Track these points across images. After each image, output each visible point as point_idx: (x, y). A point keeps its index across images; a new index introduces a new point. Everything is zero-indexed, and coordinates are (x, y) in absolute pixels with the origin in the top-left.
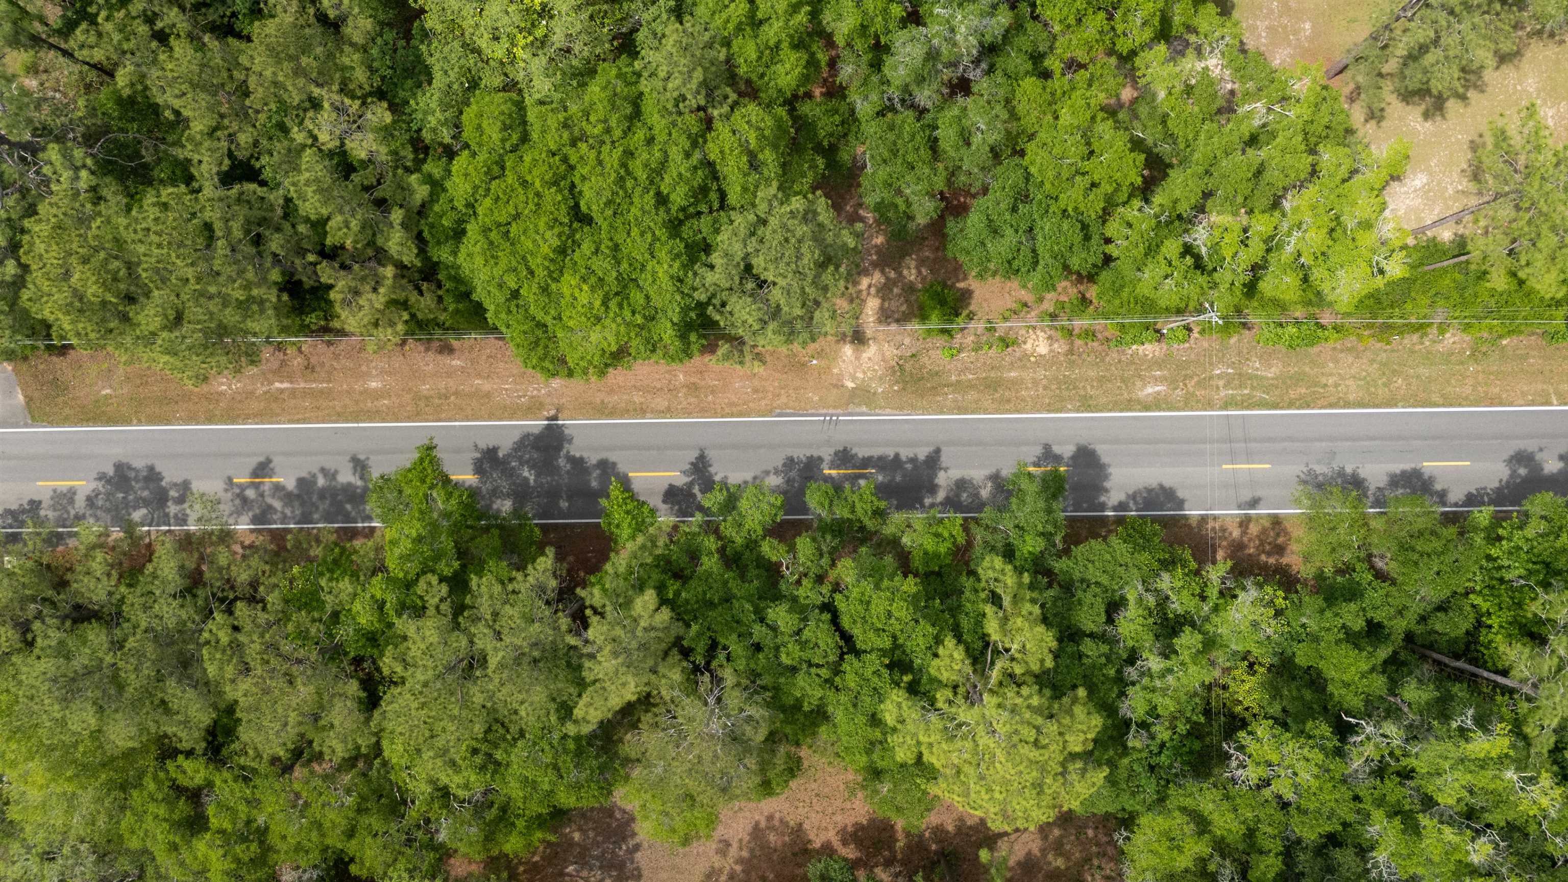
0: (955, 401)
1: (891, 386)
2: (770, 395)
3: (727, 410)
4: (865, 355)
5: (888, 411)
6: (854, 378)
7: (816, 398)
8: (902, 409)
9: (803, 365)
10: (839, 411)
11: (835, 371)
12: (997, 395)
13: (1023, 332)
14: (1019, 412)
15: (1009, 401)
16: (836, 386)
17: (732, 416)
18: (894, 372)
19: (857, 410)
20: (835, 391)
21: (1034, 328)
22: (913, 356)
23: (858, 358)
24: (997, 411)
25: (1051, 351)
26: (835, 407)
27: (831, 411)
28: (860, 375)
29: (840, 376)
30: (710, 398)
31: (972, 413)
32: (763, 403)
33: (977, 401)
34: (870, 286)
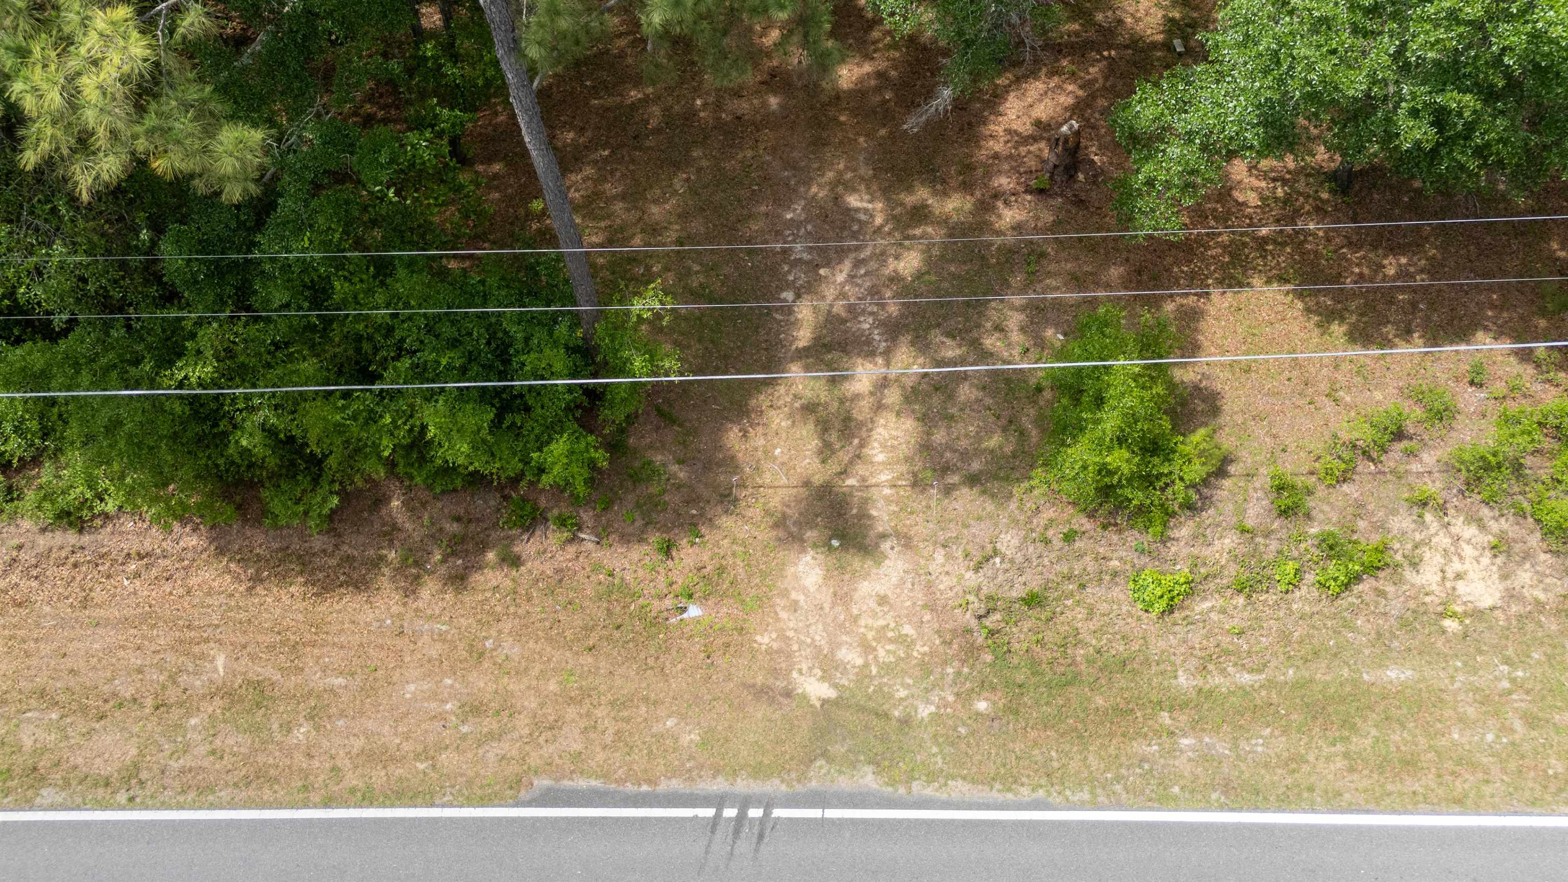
0: (1205, 758)
1: (965, 698)
2: (522, 724)
3: (352, 780)
4: (867, 589)
5: (958, 788)
6: (828, 667)
7: (690, 737)
8: (1011, 780)
9: (657, 622)
10: (774, 786)
11: (764, 640)
12: (1362, 743)
13: (1402, 522)
14: (1459, 803)
15: (1410, 764)
16: (763, 693)
17: (368, 799)
18: (971, 652)
19: (844, 783)
20: (760, 711)
21: (1443, 509)
22: (1033, 601)
23: (842, 598)
24: (1376, 804)
25: (1511, 595)
26: (758, 772)
27: (743, 785)
28: (851, 656)
29: (780, 662)
30: (302, 733)
31: (1284, 803)
32: (493, 751)
33: (1294, 761)
34: (883, 384)
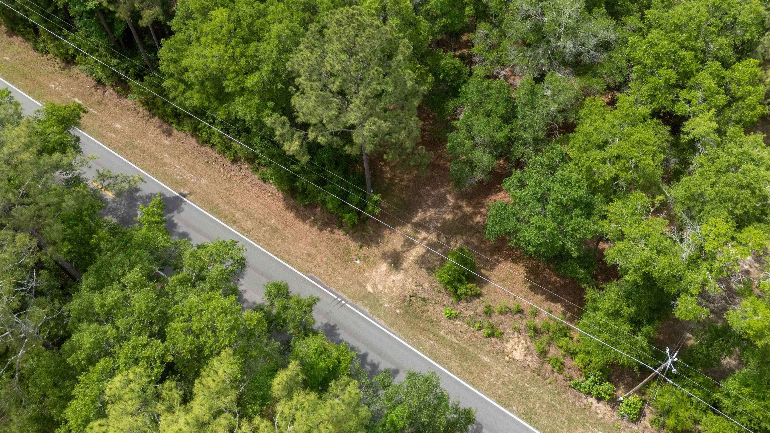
0: (432, 347)
1: (396, 308)
2: (316, 262)
3: (282, 254)
4: (392, 277)
5: (382, 321)
6: (375, 287)
7: (341, 283)
8: (392, 326)
9: (351, 260)
10: (350, 300)
11: (367, 274)
12: (465, 364)
13: (510, 331)
14: (473, 385)
15: (471, 373)
16: (360, 284)
17: (282, 259)
18: (404, 301)
19: (362, 308)
20: (357, 286)
21: (520, 333)
22: (424, 300)
23: (386, 276)
24: (457, 374)
25: (524, 361)
26: (349, 296)
27: (345, 297)
28: (380, 287)
29: (367, 280)
30: (279, 241)
31: (439, 363)
32: (308, 264)
33: (447, 358)
34: (425, 239)
